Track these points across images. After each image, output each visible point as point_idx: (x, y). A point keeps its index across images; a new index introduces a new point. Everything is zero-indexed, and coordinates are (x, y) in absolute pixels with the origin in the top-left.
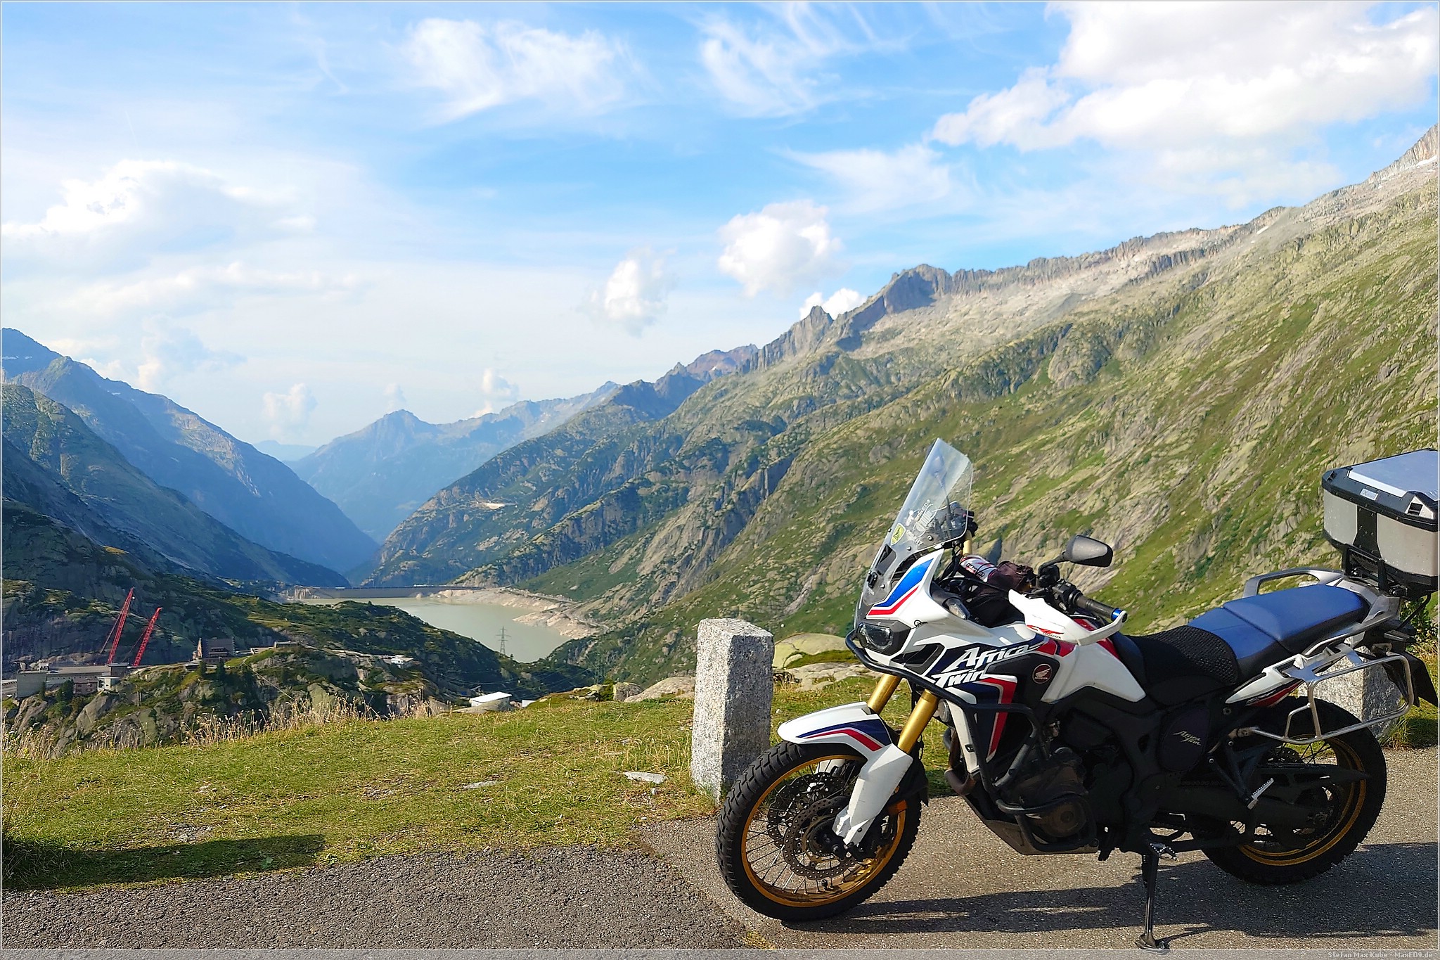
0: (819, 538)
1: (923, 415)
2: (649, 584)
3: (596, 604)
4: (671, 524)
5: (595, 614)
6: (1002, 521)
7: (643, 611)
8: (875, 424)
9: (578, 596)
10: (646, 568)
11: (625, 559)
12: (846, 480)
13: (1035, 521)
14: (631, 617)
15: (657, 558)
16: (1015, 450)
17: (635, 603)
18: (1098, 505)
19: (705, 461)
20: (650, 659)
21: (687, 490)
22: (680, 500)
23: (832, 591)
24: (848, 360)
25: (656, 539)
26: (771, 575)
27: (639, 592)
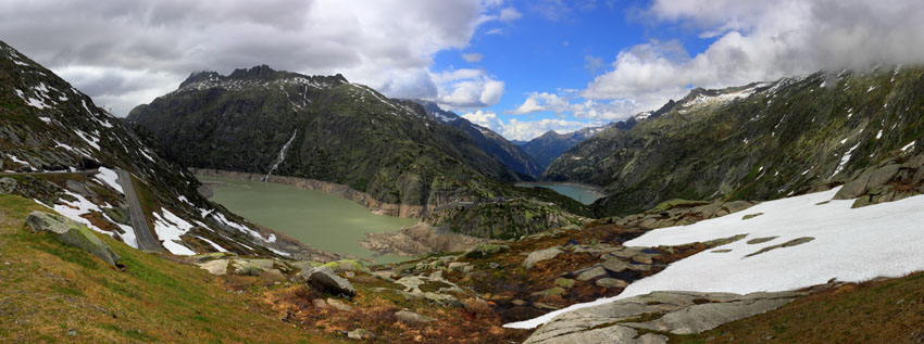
1: (700, 130)
2: (623, 180)
3: (608, 188)
5: (607, 191)
6: (721, 160)
7: (622, 189)
8: (687, 133)
9: (603, 185)
11: (616, 174)
12: (679, 149)
13: (729, 160)
14: (618, 191)
16: (724, 140)
17: (619, 187)
19: (639, 145)
20: (623, 203)
21: (634, 153)
27: (620, 184)
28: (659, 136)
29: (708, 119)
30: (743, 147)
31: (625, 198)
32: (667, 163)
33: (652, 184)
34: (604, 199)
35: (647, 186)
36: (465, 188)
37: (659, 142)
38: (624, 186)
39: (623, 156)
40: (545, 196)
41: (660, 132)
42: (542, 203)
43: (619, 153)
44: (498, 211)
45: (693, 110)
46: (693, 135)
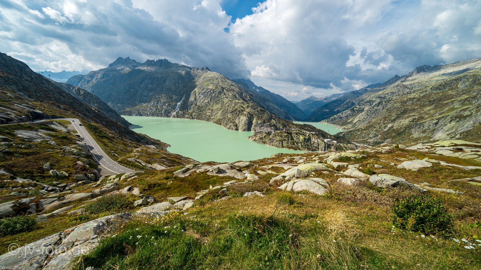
0: (393, 118)
1: (422, 95)
2: (355, 124)
3: (345, 127)
4: (361, 114)
5: (344, 128)
6: (440, 116)
7: (354, 128)
8: (409, 97)
9: (341, 125)
10: (355, 121)
11: (351, 120)
12: (401, 107)
13: (449, 117)
14: (351, 129)
15: (357, 120)
16: (445, 102)
17: (352, 127)
18: (469, 114)
19: (368, 104)
20: (355, 136)
21: (364, 109)
22: (363, 110)
23: (395, 128)
24: (403, 85)
25: (357, 117)
26: (381, 124)
27: (353, 125)
28: (384, 99)
29: (431, 87)
30: (468, 108)
31: (356, 134)
32: (389, 115)
33: (375, 127)
34: (342, 133)
35: (373, 128)
36: (269, 123)
37: (384, 103)
38: (356, 127)
39: (356, 110)
40: (309, 129)
41: (385, 96)
42: (309, 132)
43: (353, 108)
44: (286, 135)
45: (416, 81)
46: (414, 98)
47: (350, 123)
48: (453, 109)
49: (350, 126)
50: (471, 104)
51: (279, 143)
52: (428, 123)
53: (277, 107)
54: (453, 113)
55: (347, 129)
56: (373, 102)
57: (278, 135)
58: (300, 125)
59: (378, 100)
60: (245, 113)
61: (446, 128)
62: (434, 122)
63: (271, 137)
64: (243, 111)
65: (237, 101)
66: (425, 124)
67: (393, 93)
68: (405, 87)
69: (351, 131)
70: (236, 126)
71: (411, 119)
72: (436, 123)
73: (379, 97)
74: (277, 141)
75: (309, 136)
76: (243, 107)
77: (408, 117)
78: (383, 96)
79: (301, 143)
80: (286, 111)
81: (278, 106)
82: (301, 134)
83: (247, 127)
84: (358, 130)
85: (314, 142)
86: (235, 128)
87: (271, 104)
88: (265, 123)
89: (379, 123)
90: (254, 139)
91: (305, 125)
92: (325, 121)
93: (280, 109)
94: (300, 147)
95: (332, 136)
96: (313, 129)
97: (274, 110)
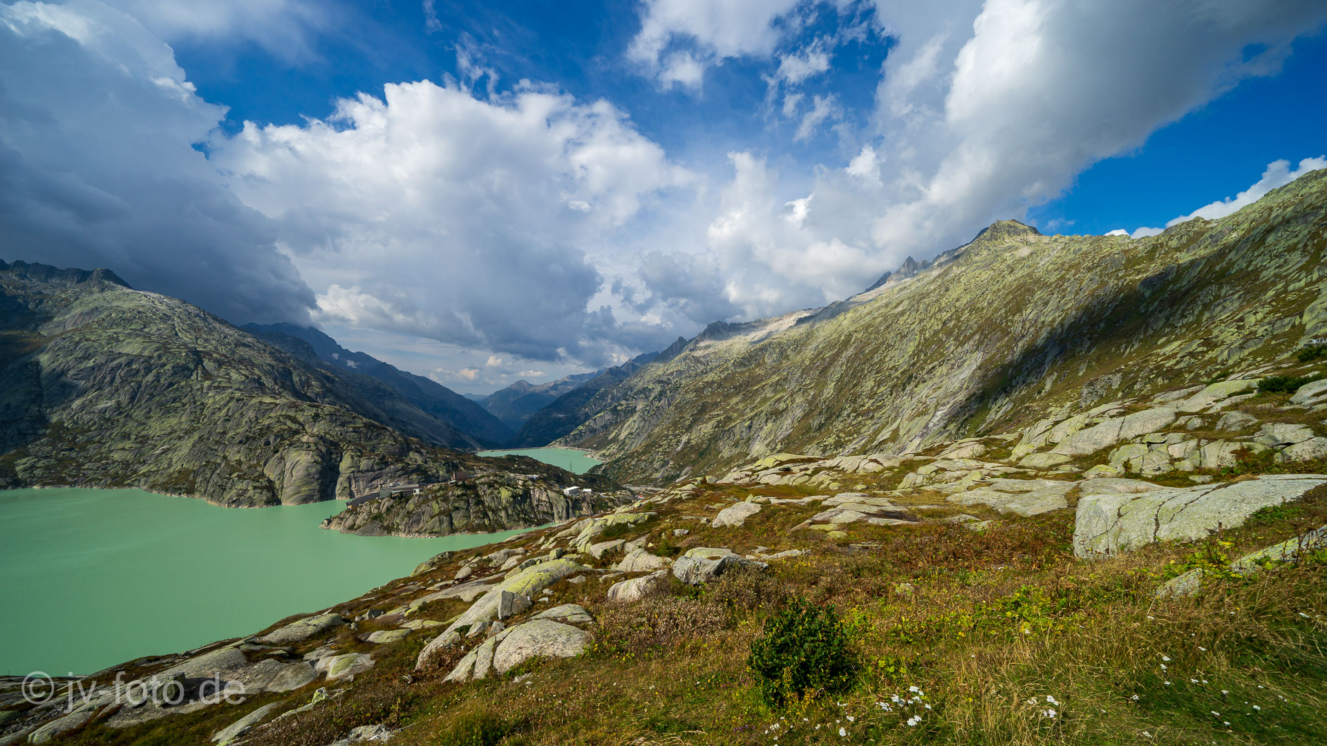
0: (687, 423)
1: (723, 376)
2: (623, 441)
3: (604, 451)
4: (631, 420)
5: (604, 455)
6: (752, 414)
7: (622, 453)
8: (706, 380)
9: (597, 449)
10: (622, 437)
11: (614, 434)
12: (696, 401)
13: (764, 413)
14: (618, 456)
15: (626, 433)
16: (755, 388)
17: (619, 450)
18: (785, 406)
19: (642, 396)
20: (626, 470)
21: (636, 407)
22: (633, 411)
23: (693, 442)
24: (693, 357)
25: (626, 426)
26: (671, 437)
27: (620, 446)
28: (668, 384)
29: (732, 361)
30: (782, 397)
31: (628, 464)
32: (681, 418)
33: (662, 446)
34: (600, 466)
35: (657, 448)
36: (400, 465)
37: (668, 392)
38: (626, 448)
39: (622, 410)
40: (523, 467)
41: (669, 379)
42: (522, 477)
43: (616, 407)
44: (459, 492)
45: (711, 350)
46: (713, 382)
47: (615, 440)
48: (765, 400)
49: (613, 448)
50: (784, 390)
51: (441, 522)
52: (739, 426)
53: (422, 413)
54: (766, 407)
55: (610, 455)
56: (650, 391)
57: (435, 498)
58: (496, 459)
59: (658, 388)
60: (305, 439)
61: (762, 434)
62: (747, 424)
63: (410, 506)
64: (296, 432)
65: (267, 400)
66: (737, 430)
67: (680, 372)
68: (697, 360)
69: (618, 461)
70: (270, 487)
71: (714, 422)
72: (750, 427)
73: (660, 382)
74: (432, 518)
75: (523, 485)
76: (294, 420)
77: (710, 419)
78: (665, 379)
79: (505, 509)
80: (452, 423)
81: (424, 409)
82: (502, 485)
83: (315, 486)
84: (631, 456)
85: (539, 500)
86: (266, 495)
87: (400, 406)
88: (387, 464)
89: (667, 436)
90: (349, 522)
91: (511, 459)
92: (560, 442)
93: (432, 418)
94: (504, 520)
95: (580, 476)
96: (533, 465)
97: (414, 423)
